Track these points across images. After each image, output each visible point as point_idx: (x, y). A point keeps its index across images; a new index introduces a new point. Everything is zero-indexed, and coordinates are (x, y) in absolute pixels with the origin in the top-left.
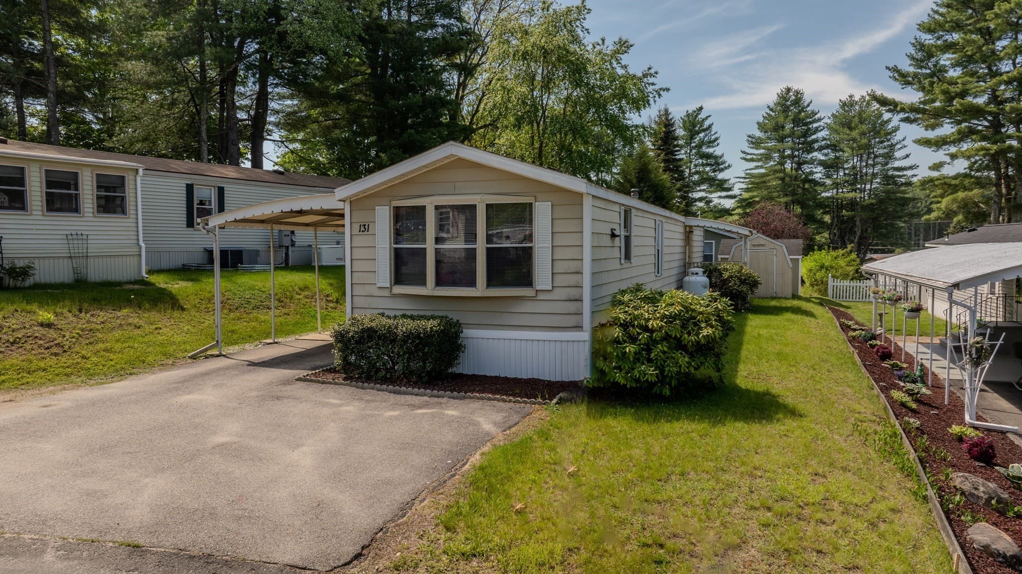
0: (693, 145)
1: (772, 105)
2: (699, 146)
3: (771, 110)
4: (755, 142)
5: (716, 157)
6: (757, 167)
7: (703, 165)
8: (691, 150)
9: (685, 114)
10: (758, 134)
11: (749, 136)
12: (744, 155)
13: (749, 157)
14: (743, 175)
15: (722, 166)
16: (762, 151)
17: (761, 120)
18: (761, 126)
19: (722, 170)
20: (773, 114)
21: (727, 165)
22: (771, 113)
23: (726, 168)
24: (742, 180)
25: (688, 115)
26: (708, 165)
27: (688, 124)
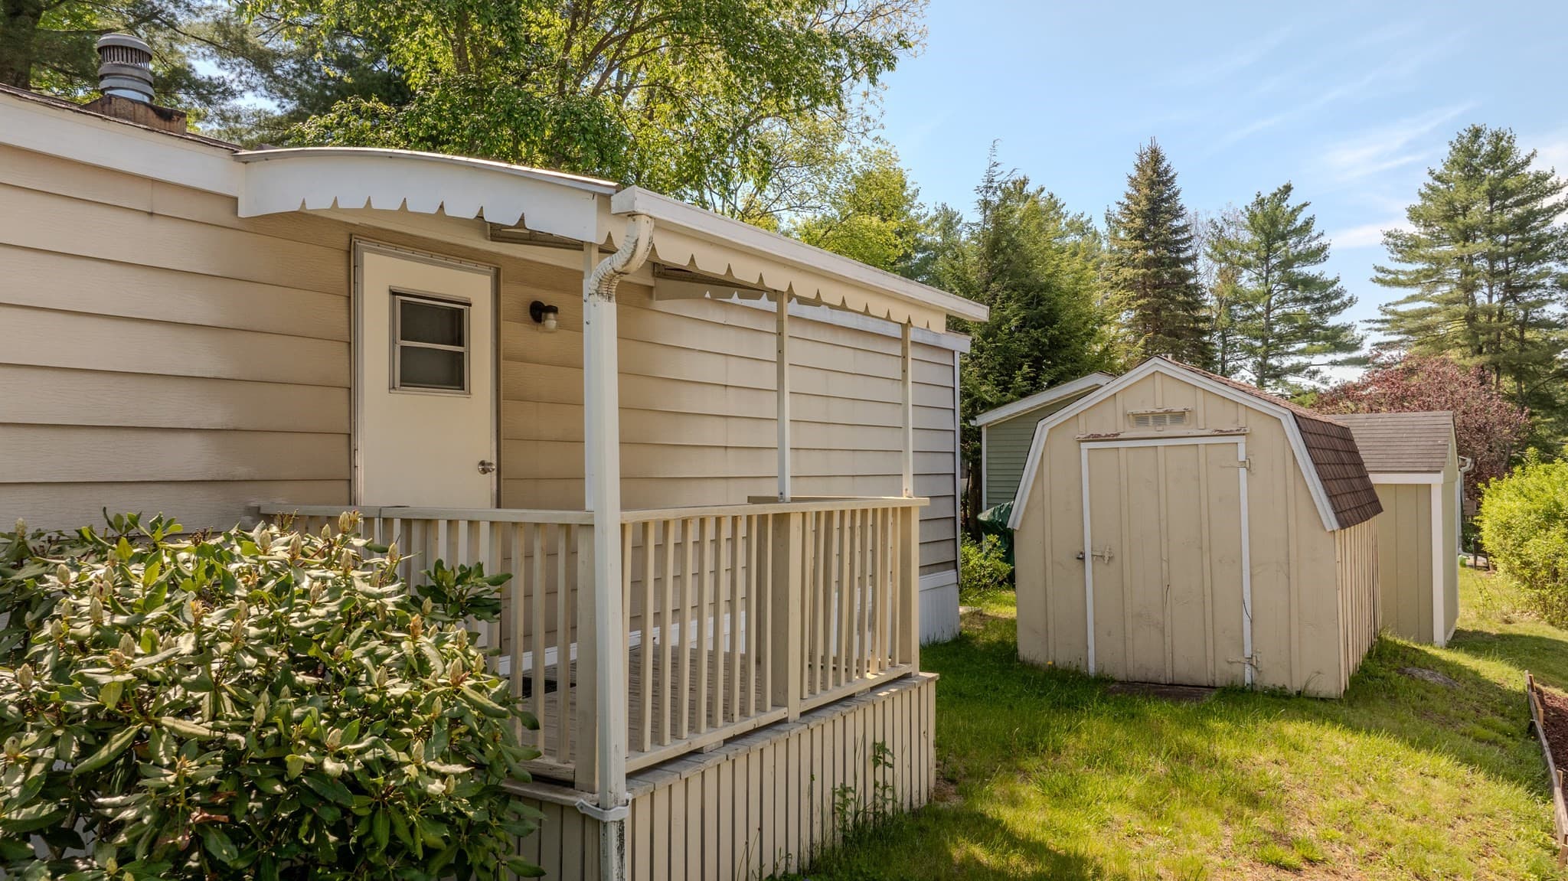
0: (1274, 261)
1: (1439, 169)
2: (1287, 263)
3: (1438, 178)
4: (1406, 248)
5: (1325, 285)
6: (1413, 299)
7: (1295, 300)
8: (1269, 272)
9: (1254, 199)
10: (1410, 229)
11: (1389, 235)
12: (1381, 275)
13: (1389, 277)
14: (1379, 316)
15: (1336, 302)
16: (1420, 266)
17: (1418, 202)
18: (1415, 215)
19: (1336, 310)
20: (1442, 187)
21: (1346, 298)
22: (1437, 183)
23: (1345, 305)
24: (1378, 325)
25: (1261, 203)
26: (1307, 300)
27: (1260, 219)
